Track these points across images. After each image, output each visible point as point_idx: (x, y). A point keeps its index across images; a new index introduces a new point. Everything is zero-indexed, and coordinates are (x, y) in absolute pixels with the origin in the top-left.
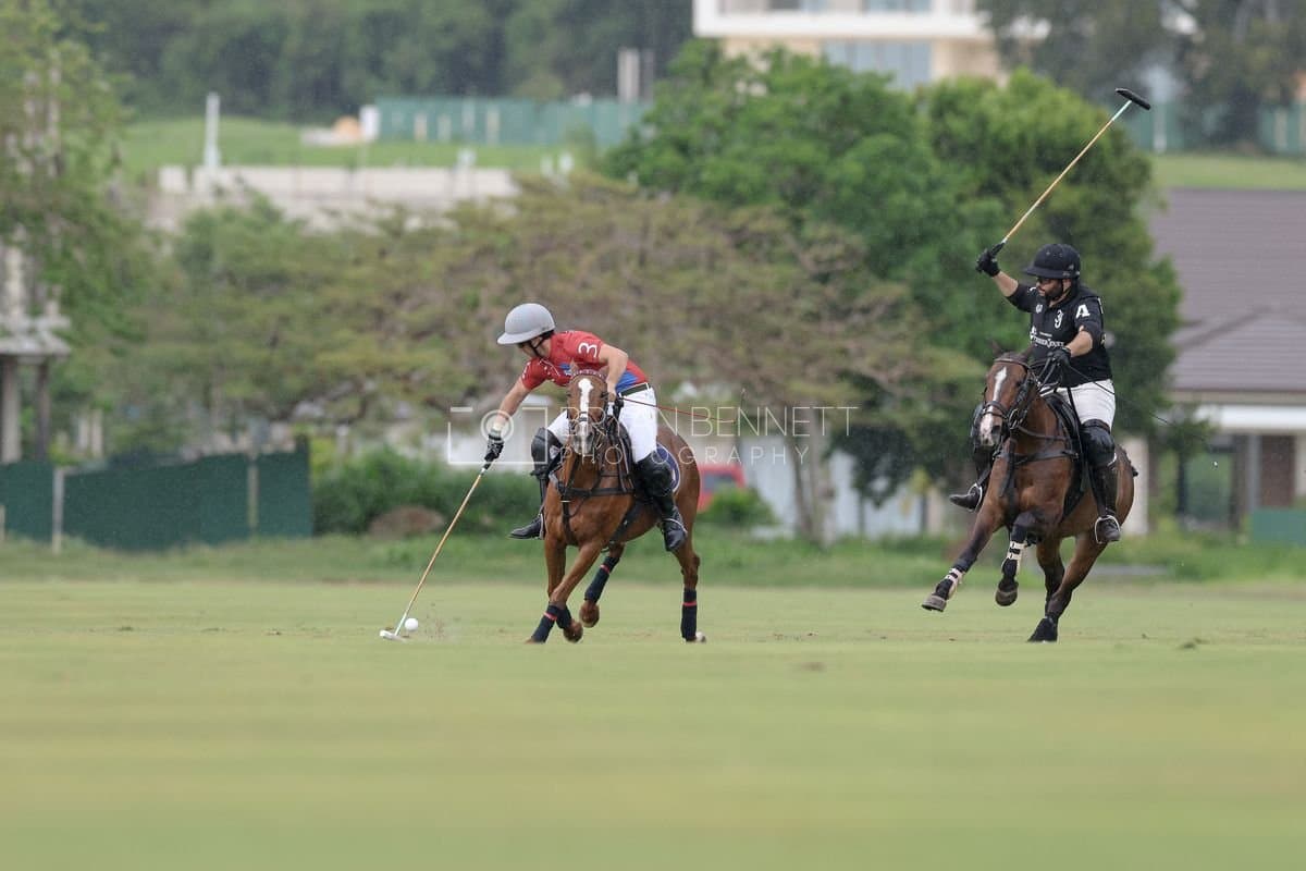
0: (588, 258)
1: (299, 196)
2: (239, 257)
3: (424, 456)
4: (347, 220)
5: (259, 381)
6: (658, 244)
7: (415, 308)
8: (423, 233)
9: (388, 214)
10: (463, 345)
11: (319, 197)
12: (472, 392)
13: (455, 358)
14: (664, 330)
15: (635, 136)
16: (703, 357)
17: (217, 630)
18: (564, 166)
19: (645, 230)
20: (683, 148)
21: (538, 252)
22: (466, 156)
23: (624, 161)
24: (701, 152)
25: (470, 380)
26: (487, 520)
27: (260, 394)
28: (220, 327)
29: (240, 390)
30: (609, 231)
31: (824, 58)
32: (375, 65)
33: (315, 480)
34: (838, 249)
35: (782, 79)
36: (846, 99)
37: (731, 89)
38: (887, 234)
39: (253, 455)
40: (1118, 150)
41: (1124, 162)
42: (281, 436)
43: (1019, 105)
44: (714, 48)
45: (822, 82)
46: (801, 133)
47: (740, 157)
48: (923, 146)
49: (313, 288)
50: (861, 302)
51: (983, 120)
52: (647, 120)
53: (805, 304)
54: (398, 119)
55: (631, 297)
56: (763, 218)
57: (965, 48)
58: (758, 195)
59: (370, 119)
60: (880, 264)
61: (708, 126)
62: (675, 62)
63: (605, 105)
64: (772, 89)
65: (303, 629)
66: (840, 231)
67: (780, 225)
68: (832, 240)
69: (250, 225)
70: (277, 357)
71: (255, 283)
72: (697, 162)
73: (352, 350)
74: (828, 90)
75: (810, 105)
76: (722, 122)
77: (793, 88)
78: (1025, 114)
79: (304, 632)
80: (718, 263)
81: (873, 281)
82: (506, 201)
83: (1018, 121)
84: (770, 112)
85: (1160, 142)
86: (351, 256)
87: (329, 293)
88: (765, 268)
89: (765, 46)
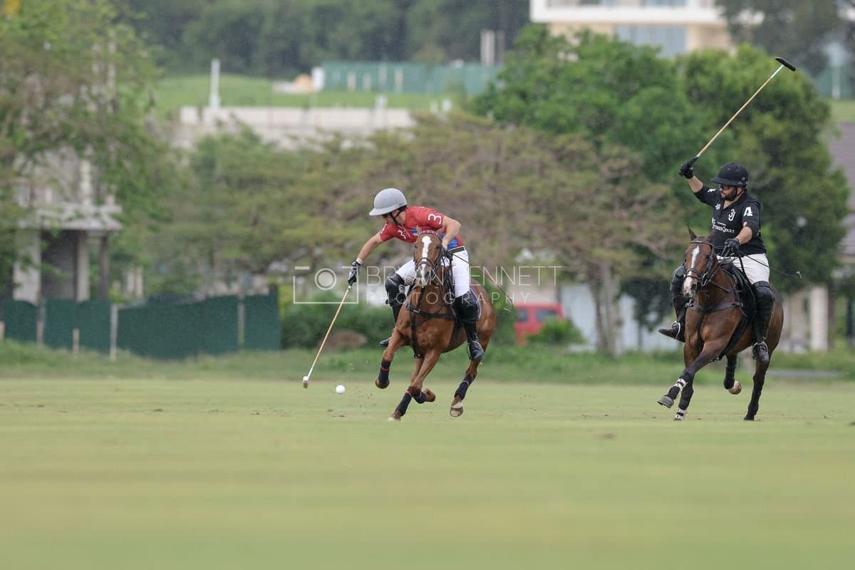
0: (461, 168)
1: (271, 126)
2: (232, 167)
4: (303, 142)
5: (245, 248)
6: (507, 159)
7: (347, 200)
8: (353, 151)
9: (330, 138)
11: (285, 127)
12: (385, 256)
14: (510, 215)
15: (492, 87)
16: (536, 233)
17: (217, 411)
18: (445, 107)
19: (498, 150)
20: (523, 95)
21: (427, 164)
22: (381, 100)
23: (485, 104)
24: (535, 98)
25: (384, 248)
27: (246, 257)
28: (220, 212)
29: (233, 254)
30: (474, 150)
31: (616, 36)
32: (321, 41)
33: (282, 313)
34: (625, 162)
35: (589, 50)
36: (630, 63)
37: (555, 57)
38: (657, 153)
39: (242, 296)
40: (808, 97)
41: (812, 105)
42: (260, 284)
43: (744, 67)
44: (543, 30)
45: (615, 52)
46: (601, 85)
47: (560, 101)
48: (680, 95)
49: (281, 186)
50: (639, 197)
51: (720, 78)
52: (500, 77)
53: (603, 198)
54: (337, 76)
55: (489, 194)
56: (576, 142)
57: (708, 30)
58: (572, 126)
59: (318, 76)
60: (652, 171)
61: (540, 81)
62: (517, 40)
63: (472, 68)
64: (582, 57)
65: (274, 411)
66: (626, 150)
67: (586, 146)
68: (621, 156)
69: (239, 144)
70: (257, 232)
71: (242, 184)
72: (533, 105)
73: (306, 228)
74: (618, 58)
75: (606, 67)
76: (548, 78)
77: (596, 56)
78: (748, 74)
79: (274, 413)
80: (547, 172)
81: (648, 183)
82: (408, 130)
83: (744, 78)
84: (580, 72)
85: (836, 92)
86: (306, 165)
87: (291, 190)
88: (577, 174)
89: (577, 28)
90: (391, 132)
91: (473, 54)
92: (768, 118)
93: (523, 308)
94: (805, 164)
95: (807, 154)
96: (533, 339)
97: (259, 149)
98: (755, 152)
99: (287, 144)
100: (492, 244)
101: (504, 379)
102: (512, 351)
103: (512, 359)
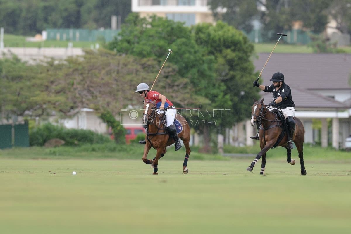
0: (103, 72)
1: (25, 55)
2: (9, 72)
3: (59, 125)
4: (38, 61)
5: (14, 105)
6: (122, 68)
7: (56, 85)
8: (59, 65)
9: (49, 60)
10: (70, 95)
11: (31, 55)
12: (72, 108)
13: (67, 99)
14: (124, 91)
15: (116, 39)
16: (134, 98)
17: (3, 172)
18: (97, 47)
19: (119, 64)
20: (129, 42)
21: (89, 70)
22: (70, 44)
23: (113, 45)
24: (133, 43)
25: (72, 105)
26: (76, 142)
27: (15, 108)
28: (4, 90)
29: (9, 107)
30: (108, 64)
31: (167, 18)
32: (46, 20)
33: (30, 131)
34: (170, 69)
35: (155, 23)
36: (172, 29)
37: (142, 26)
38: (184, 65)
39: (13, 125)
40: (245, 42)
41: (247, 45)
42: (21, 120)
43: (219, 30)
44: (137, 15)
45: (166, 24)
46: (160, 38)
47: (144, 44)
48: (193, 41)
49: (29, 80)
50: (176, 83)
51: (209, 35)
52: (119, 35)
53: (161, 84)
54: (52, 34)
55: (115, 82)
56: (150, 61)
57: (204, 15)
58: (149, 54)
59: (45, 34)
60: (182, 73)
61: (135, 36)
62: (127, 19)
63: (108, 31)
64: (153, 26)
65: (27, 172)
66: (171, 64)
67: (155, 63)
68: (169, 67)
69: (12, 63)
70: (20, 99)
71: (14, 79)
72: (133, 46)
73: (40, 97)
74: (168, 26)
75: (163, 30)
76: (139, 35)
77: (158, 26)
78: (221, 33)
79: (27, 173)
80: (138, 73)
81: (180, 77)
82: (81, 56)
83: (219, 35)
84: (152, 32)
85: (257, 40)
86: (39, 71)
87: (33, 81)
88: (151, 74)
89: (151, 15)
90: (75, 57)
91: (108, 25)
92: (229, 51)
93: (129, 129)
94: (244, 70)
95: (245, 65)
96: (133, 142)
97: (20, 65)
98: (223, 65)
99: (31, 63)
100: (116, 103)
101: (121, 158)
102: (125, 147)
103: (124, 150)
